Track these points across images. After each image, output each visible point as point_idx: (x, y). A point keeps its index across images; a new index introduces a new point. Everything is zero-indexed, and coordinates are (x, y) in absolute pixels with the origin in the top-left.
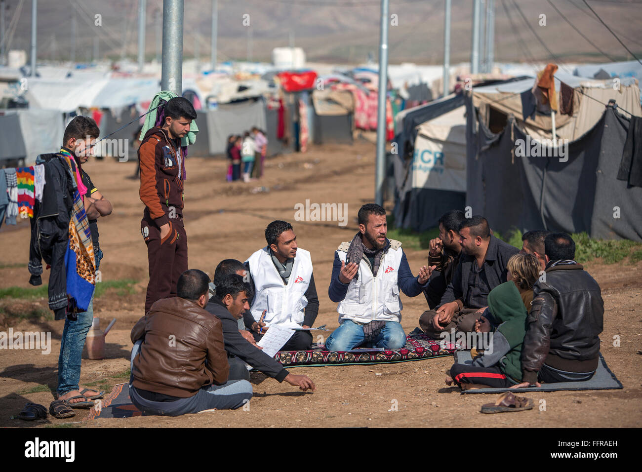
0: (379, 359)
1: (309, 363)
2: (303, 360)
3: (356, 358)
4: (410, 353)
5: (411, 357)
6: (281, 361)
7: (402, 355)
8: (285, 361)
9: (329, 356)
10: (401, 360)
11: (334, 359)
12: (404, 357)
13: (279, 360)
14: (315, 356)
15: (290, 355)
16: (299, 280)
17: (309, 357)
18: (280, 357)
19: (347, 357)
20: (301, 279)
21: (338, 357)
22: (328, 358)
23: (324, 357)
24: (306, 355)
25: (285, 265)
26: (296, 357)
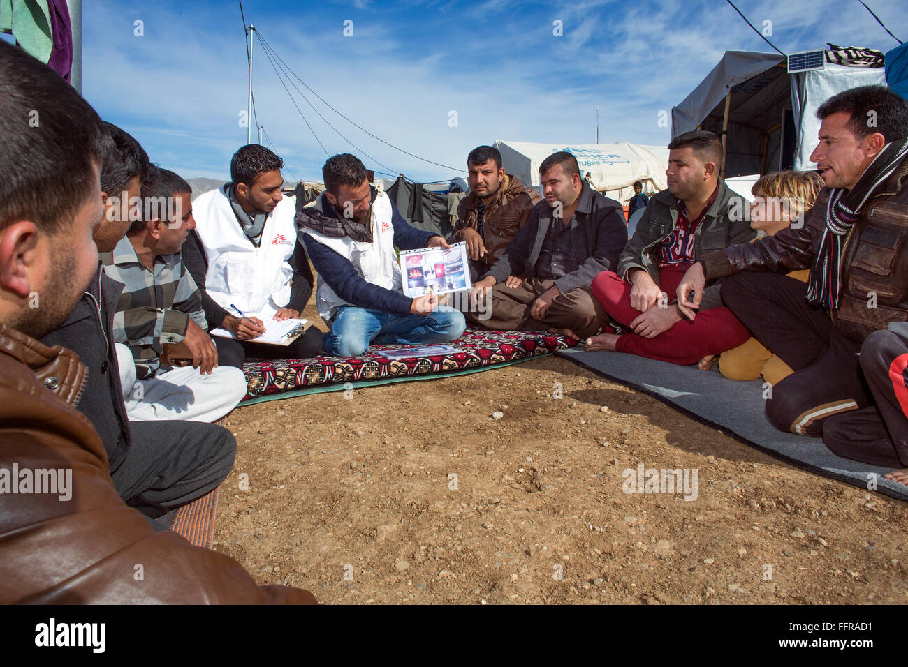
0: (446, 368)
1: (329, 383)
2: (317, 380)
3: (409, 370)
4: (494, 356)
5: (494, 362)
6: (276, 383)
7: (483, 359)
8: (284, 383)
9: (365, 369)
10: (480, 366)
11: (372, 374)
12: (485, 362)
13: (273, 382)
14: (340, 371)
15: (294, 371)
16: (279, 240)
17: (328, 375)
18: (275, 376)
19: (394, 370)
20: (283, 238)
21: (380, 370)
22: (362, 374)
23: (355, 371)
24: (324, 371)
25: (254, 217)
26: (305, 375)
